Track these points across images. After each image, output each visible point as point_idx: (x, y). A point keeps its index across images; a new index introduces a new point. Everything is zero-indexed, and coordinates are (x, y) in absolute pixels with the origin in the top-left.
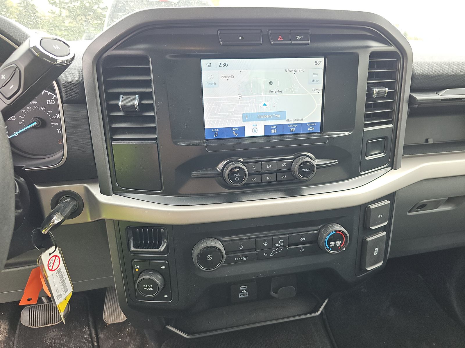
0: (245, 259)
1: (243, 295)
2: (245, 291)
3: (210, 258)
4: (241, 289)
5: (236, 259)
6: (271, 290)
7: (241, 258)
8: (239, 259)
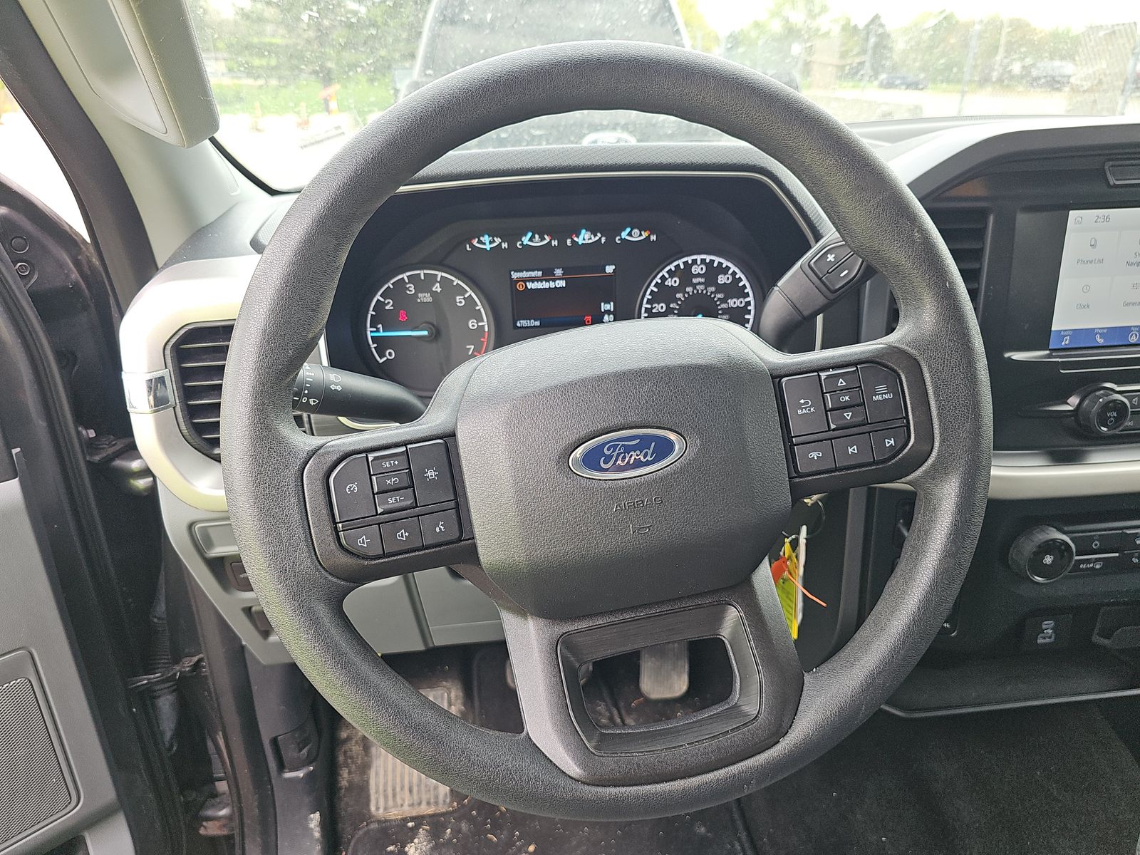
0: (1098, 567)
1: (1044, 638)
2: (1050, 631)
3: (1048, 560)
4: (1044, 627)
5: (1081, 566)
6: (1096, 631)
7: (1091, 565)
8: (1088, 566)
